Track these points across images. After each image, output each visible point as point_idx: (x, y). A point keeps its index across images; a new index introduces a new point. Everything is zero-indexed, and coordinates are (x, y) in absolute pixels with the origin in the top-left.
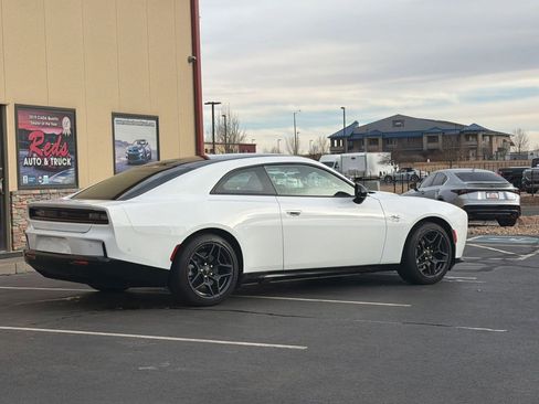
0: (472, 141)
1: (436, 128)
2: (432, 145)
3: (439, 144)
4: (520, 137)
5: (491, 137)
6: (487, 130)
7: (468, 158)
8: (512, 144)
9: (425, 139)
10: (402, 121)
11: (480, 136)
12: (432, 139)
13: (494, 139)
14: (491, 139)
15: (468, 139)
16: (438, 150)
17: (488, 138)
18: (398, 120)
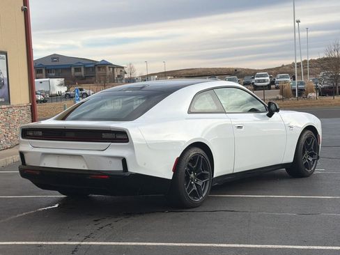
0: (102, 71)
1: (79, 63)
2: (78, 74)
3: (82, 73)
4: (131, 68)
5: (113, 68)
6: (111, 64)
7: (100, 82)
8: (126, 73)
9: (73, 69)
10: (58, 58)
11: (107, 67)
12: (77, 69)
13: (115, 69)
14: (113, 70)
15: (99, 70)
16: (82, 76)
17: (111, 69)
18: (55, 58)
